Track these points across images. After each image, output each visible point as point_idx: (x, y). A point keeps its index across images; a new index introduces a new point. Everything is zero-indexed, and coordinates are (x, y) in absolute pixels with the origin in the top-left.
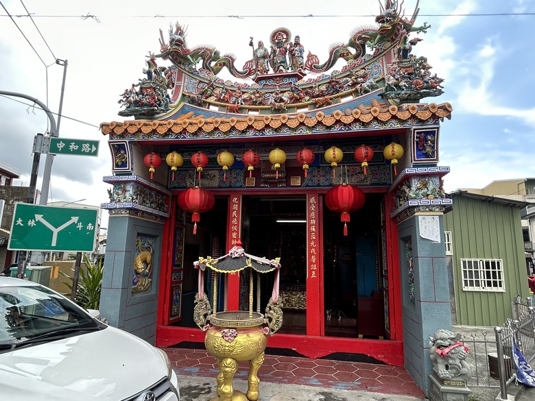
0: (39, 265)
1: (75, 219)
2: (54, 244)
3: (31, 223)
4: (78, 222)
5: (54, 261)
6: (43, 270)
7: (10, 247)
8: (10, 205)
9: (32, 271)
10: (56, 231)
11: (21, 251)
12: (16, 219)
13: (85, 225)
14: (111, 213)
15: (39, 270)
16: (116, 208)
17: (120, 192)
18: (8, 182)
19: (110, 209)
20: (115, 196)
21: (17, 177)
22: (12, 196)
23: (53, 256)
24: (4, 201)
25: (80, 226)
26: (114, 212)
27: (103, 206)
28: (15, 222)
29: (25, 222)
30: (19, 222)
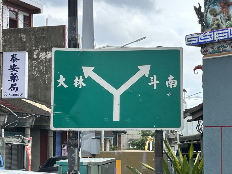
0: (94, 156)
1: (144, 70)
2: (116, 117)
3: (79, 82)
4: (151, 74)
5: (108, 150)
6: (102, 164)
7: (55, 126)
8: (34, 59)
9: (88, 166)
10: (117, 93)
11: (69, 132)
12: (57, 78)
13: (162, 79)
14: (205, 52)
15: (97, 165)
16: (214, 42)
17: (218, 8)
18: (28, 21)
19: (203, 46)
20: (210, 18)
21: (38, 11)
22: (37, 45)
23: (105, 143)
24: (27, 54)
25: (154, 82)
26: (210, 50)
27: (191, 41)
28: (56, 83)
29: (69, 81)
30: (62, 80)
